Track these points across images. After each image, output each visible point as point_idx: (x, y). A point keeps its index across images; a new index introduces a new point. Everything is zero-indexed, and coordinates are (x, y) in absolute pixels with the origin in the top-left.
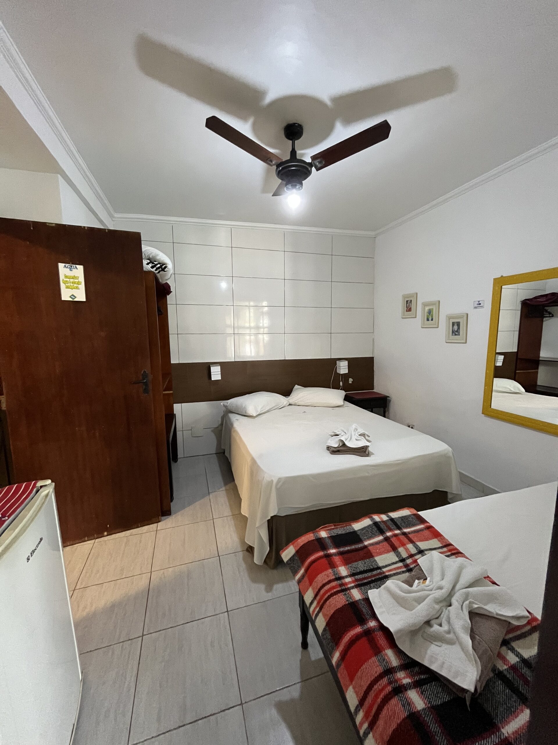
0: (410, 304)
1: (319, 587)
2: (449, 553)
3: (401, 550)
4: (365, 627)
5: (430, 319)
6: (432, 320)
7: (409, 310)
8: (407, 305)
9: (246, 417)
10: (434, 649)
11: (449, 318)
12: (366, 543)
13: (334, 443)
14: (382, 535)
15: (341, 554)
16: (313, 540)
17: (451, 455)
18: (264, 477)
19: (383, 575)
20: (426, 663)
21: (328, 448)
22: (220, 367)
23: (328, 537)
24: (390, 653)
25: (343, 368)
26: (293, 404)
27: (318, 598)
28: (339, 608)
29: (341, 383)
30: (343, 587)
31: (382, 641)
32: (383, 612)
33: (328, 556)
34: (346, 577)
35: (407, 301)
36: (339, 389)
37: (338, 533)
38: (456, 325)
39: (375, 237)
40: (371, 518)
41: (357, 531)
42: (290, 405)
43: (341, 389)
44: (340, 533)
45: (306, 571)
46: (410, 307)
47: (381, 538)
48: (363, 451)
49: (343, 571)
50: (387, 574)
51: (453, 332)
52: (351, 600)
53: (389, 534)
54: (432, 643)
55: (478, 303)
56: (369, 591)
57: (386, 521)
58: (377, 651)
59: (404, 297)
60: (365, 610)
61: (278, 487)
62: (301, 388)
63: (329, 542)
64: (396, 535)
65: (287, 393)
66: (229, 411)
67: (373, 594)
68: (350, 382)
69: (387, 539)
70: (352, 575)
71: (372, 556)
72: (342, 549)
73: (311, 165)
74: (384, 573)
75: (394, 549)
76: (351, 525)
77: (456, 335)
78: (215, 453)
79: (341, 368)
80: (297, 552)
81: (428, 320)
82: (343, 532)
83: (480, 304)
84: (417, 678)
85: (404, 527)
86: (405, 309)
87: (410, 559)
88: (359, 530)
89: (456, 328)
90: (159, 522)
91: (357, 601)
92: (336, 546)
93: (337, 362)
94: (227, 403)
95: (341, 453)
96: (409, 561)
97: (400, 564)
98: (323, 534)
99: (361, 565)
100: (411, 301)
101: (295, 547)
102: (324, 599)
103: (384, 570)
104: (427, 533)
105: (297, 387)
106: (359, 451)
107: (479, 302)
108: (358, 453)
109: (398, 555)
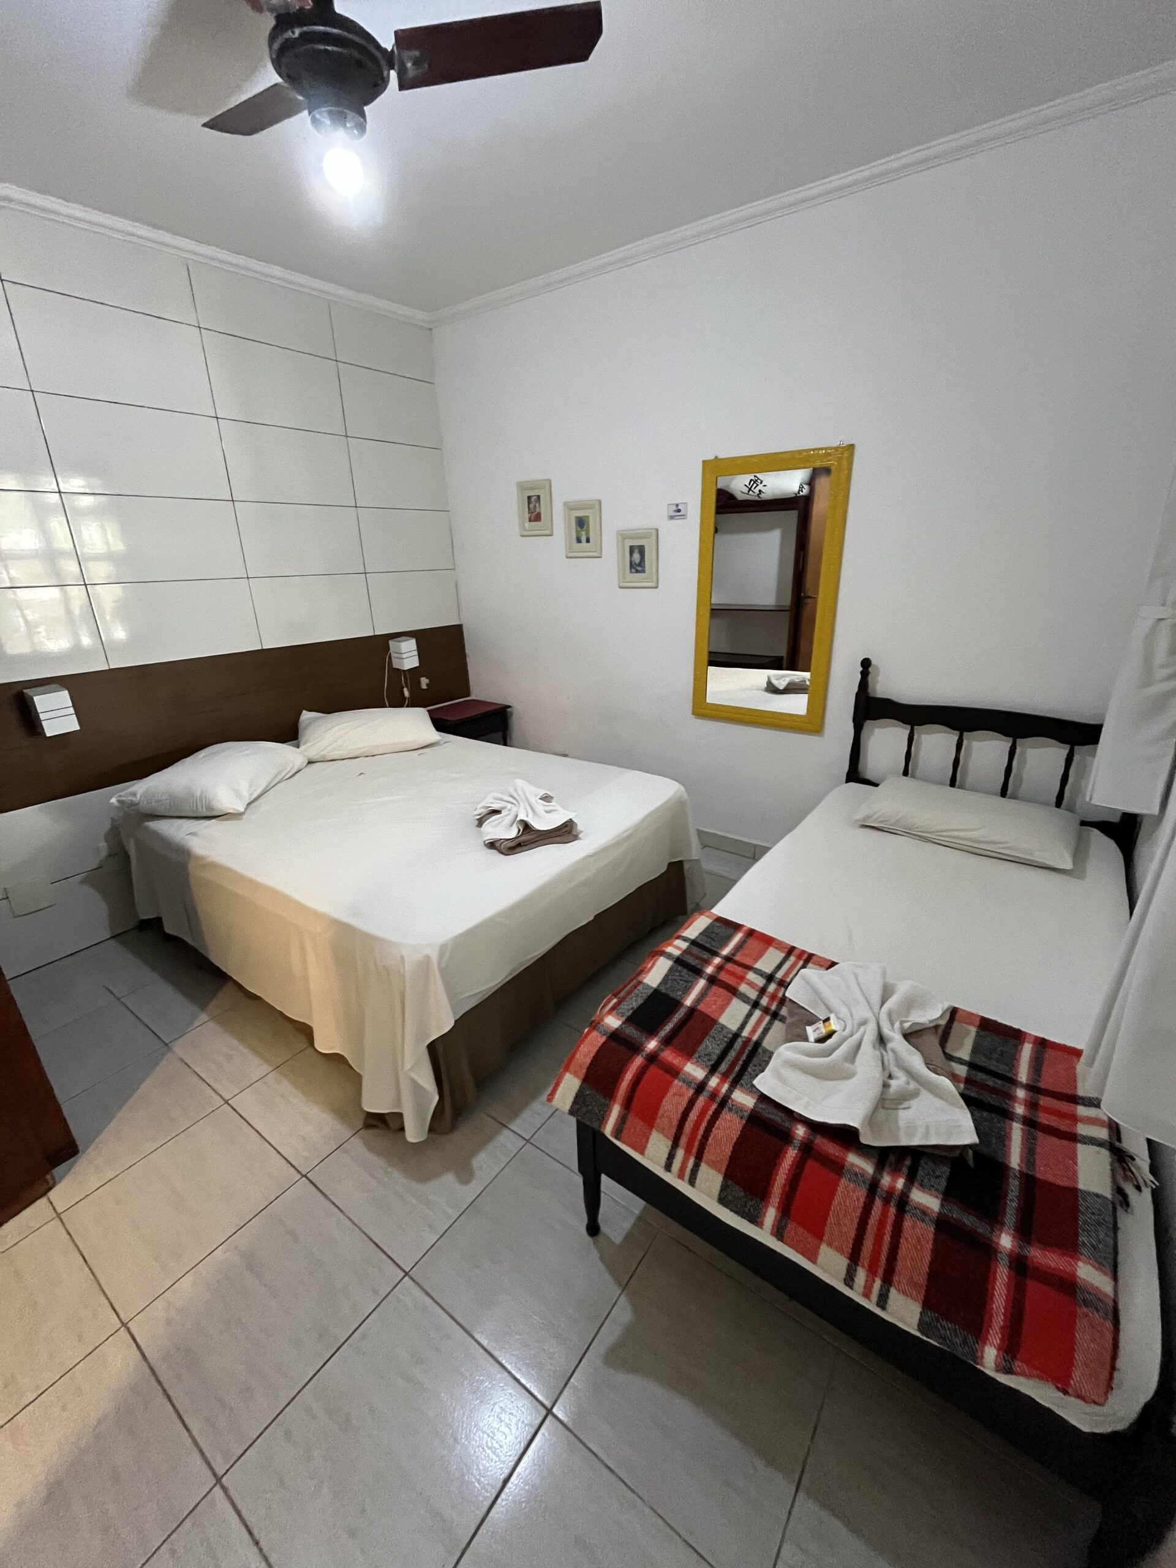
0: (537, 505)
1: (675, 1123)
2: (801, 963)
3: (743, 988)
4: (797, 1143)
5: (584, 539)
6: (588, 541)
7: (536, 517)
8: (531, 505)
10: (904, 1116)
11: (623, 536)
12: (688, 1002)
13: (503, 829)
14: (701, 977)
15: (667, 1042)
16: (604, 1043)
17: (686, 796)
18: (402, 957)
19: (752, 1044)
20: (904, 1142)
21: (492, 845)
22: (66, 692)
23: (624, 1023)
24: (853, 1159)
25: (407, 655)
26: (316, 758)
27: (684, 1140)
28: (738, 1139)
29: (406, 693)
30: (718, 1100)
31: (831, 1148)
32: (808, 1103)
33: (652, 1058)
34: (707, 1078)
35: (529, 498)
36: (401, 706)
37: (632, 1008)
38: (636, 551)
39: (431, 329)
40: (662, 953)
41: (658, 986)
42: (310, 762)
43: (407, 706)
44: (635, 1005)
45: (627, 1105)
46: (537, 510)
47: (702, 983)
48: (565, 832)
49: (695, 1071)
50: (755, 1038)
51: (632, 566)
52: (746, 1114)
53: (709, 970)
54: (897, 1109)
55: (675, 508)
56: (755, 1082)
57: (687, 949)
58: (838, 1167)
59: (522, 487)
60: (777, 1117)
61: (443, 966)
62: (316, 719)
63: (632, 1032)
64: (720, 968)
65: (289, 734)
66: (140, 815)
67: (765, 1082)
68: (424, 687)
69: (712, 980)
70: (713, 1070)
71: (714, 1022)
72: (662, 1034)
73: (390, 59)
74: (749, 1040)
75: (734, 991)
76: (640, 982)
77: (637, 571)
78: (112, 937)
79: (404, 656)
80: (586, 1080)
81: (579, 541)
82: (640, 1001)
83: (679, 511)
84: (905, 1170)
85: (718, 948)
86: (527, 516)
87: (764, 997)
88: (660, 984)
89: (637, 557)
90: (50, 1189)
91: (753, 1110)
92: (652, 1032)
93: (391, 643)
94: (134, 795)
95: (525, 848)
96: (764, 1001)
97: (757, 1013)
98: (613, 1022)
99: (711, 1046)
100: (539, 497)
101: (575, 1074)
102: (699, 1137)
103: (745, 1033)
104: (752, 943)
105: (306, 716)
106: (558, 833)
107: (677, 505)
108: (558, 839)
109: (744, 998)
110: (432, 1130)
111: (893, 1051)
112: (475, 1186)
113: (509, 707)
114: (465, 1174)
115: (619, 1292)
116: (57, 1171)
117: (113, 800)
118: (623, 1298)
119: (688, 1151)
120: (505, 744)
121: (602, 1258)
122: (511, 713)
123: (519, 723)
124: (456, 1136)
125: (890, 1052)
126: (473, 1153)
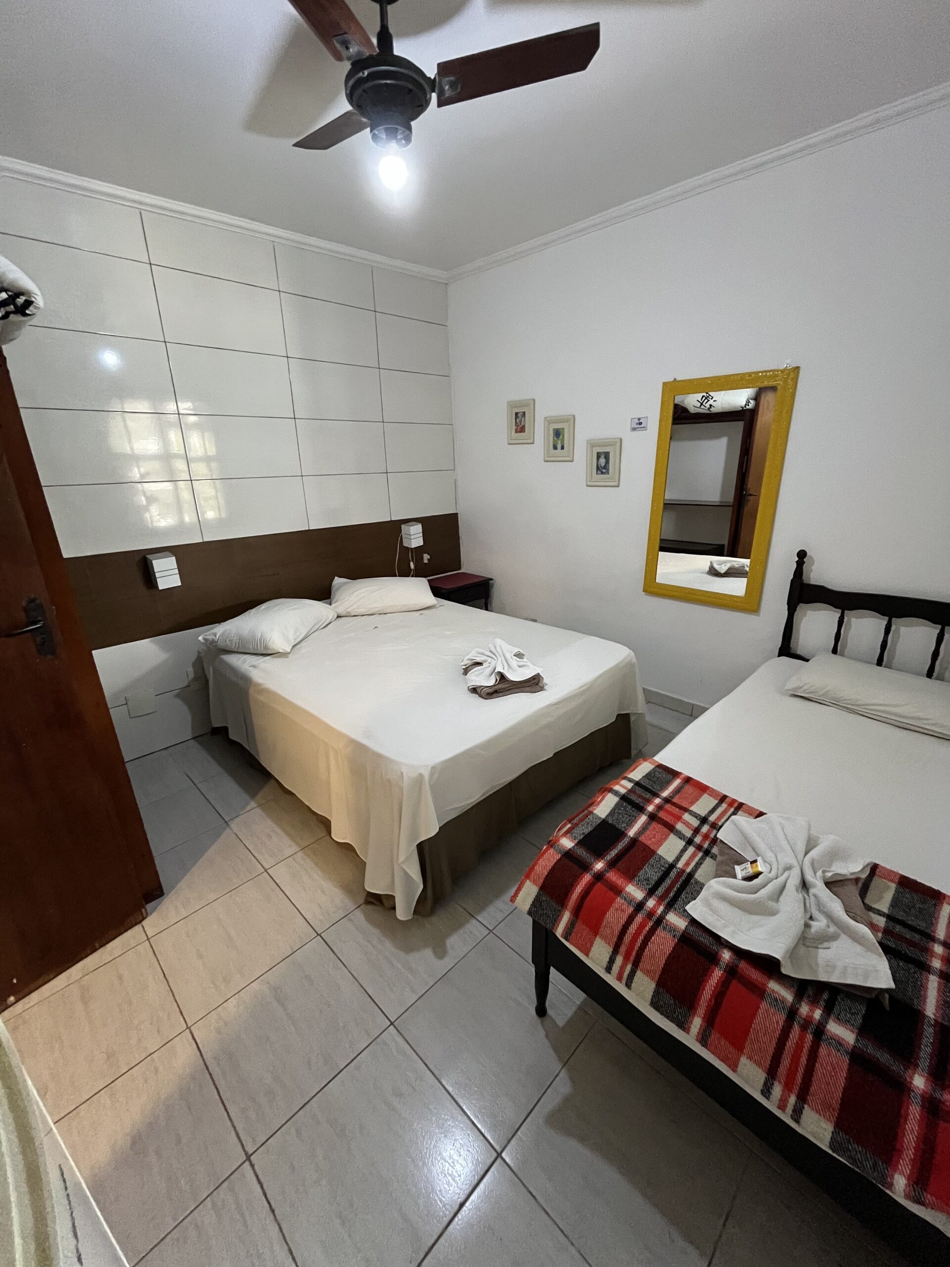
0: (523, 419)
1: (617, 933)
2: (732, 810)
3: (679, 826)
4: (723, 964)
5: (559, 446)
6: (563, 448)
7: (521, 429)
8: (518, 420)
9: (268, 658)
10: (824, 955)
11: (592, 444)
12: (632, 833)
13: (483, 678)
14: (643, 813)
15: (612, 865)
16: (559, 861)
17: (634, 660)
18: (402, 773)
19: (685, 875)
20: (823, 977)
21: (474, 690)
22: (174, 558)
23: (576, 845)
24: (773, 986)
25: (414, 537)
26: (343, 613)
27: (623, 949)
28: (670, 954)
29: (412, 566)
30: (654, 918)
31: (754, 974)
32: (734, 932)
33: (599, 877)
34: (646, 899)
35: (517, 414)
36: (408, 576)
37: (583, 833)
38: (603, 457)
39: (446, 284)
40: (611, 790)
41: (606, 817)
42: (338, 617)
43: (412, 576)
44: (586, 831)
45: (576, 913)
46: (522, 424)
47: (643, 818)
48: (534, 684)
49: (635, 892)
50: (688, 870)
51: (598, 468)
52: (678, 934)
53: (650, 808)
54: (818, 948)
55: (637, 421)
56: (687, 908)
57: (632, 788)
58: (761, 992)
59: (511, 405)
60: (706, 940)
61: (431, 784)
62: (346, 583)
63: (582, 853)
64: (659, 807)
65: (324, 594)
66: (218, 650)
67: (696, 909)
68: (426, 561)
69: (652, 817)
70: (651, 893)
71: (653, 853)
72: (608, 857)
73: (432, 83)
74: (683, 871)
75: (671, 829)
76: (591, 813)
77: (602, 473)
78: (193, 738)
79: (412, 537)
80: (543, 888)
81: (555, 448)
82: (590, 829)
83: (641, 424)
84: (822, 1003)
85: (659, 790)
86: (514, 428)
87: (698, 836)
88: (608, 816)
89: (602, 461)
90: (144, 919)
91: (684, 931)
92: (599, 856)
93: (403, 526)
94: (215, 635)
95: (501, 694)
96: (698, 839)
97: (691, 850)
98: (567, 843)
99: (651, 873)
100: (524, 413)
101: (535, 882)
102: (636, 948)
103: (680, 865)
104: (688, 788)
105: (337, 581)
106: (528, 684)
107: (639, 419)
108: (528, 689)
109: (680, 835)
110: (415, 912)
111: (815, 896)
112: (448, 962)
113: (492, 579)
114: (440, 952)
115: (560, 1067)
116: (149, 906)
117: (200, 638)
118: (563, 1074)
119: (626, 958)
120: (487, 609)
121: (547, 1036)
122: (493, 585)
123: (498, 594)
124: (434, 919)
125: (812, 898)
126: (448, 935)
